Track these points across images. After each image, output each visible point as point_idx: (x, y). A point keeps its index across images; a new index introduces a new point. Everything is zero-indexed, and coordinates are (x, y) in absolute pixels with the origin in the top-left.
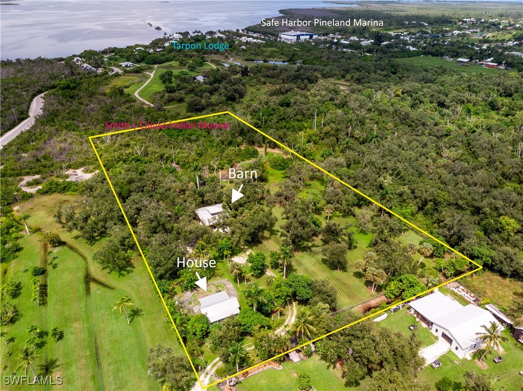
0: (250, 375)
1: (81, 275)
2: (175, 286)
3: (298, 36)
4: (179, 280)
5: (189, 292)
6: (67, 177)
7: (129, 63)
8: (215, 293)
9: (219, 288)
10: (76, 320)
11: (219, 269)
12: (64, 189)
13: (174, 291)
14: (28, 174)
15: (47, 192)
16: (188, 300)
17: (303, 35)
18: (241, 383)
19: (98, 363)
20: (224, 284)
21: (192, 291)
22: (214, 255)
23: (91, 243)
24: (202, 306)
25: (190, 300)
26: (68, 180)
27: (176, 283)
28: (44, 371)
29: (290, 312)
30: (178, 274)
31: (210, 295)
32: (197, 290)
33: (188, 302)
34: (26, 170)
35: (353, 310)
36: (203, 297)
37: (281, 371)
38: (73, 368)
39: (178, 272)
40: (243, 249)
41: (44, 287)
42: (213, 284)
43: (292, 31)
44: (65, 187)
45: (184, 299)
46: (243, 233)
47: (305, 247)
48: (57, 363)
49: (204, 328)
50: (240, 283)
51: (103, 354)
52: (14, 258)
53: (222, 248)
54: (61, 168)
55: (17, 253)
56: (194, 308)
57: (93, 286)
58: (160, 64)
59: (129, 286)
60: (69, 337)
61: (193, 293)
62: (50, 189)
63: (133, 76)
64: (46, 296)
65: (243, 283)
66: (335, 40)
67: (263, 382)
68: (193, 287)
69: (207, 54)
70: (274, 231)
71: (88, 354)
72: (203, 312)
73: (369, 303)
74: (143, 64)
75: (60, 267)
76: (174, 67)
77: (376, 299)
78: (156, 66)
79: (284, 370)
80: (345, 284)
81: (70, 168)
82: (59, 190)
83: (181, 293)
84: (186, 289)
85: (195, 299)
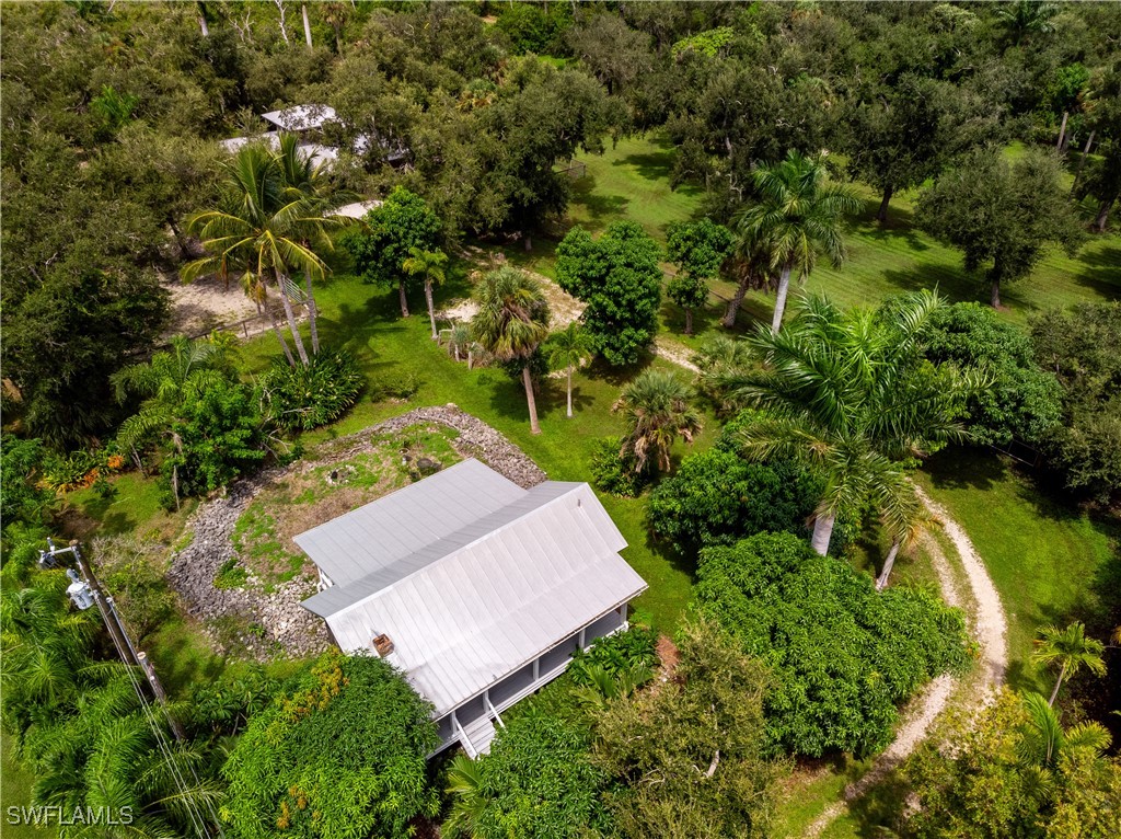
2: (116, 481)
4: (132, 429)
5: (218, 505)
8: (398, 485)
9: (417, 454)
11: (390, 364)
13: (112, 511)
16: (214, 554)
20: (441, 427)
21: (236, 491)
22: (344, 308)
24: (324, 581)
25: (229, 551)
27: (116, 461)
29: (927, 540)
30: (120, 395)
31: (365, 501)
32: (268, 485)
33: (217, 565)
36: (325, 517)
39: (116, 379)
42: (375, 439)
45: (186, 555)
46: (489, 163)
49: (393, 802)
50: (540, 416)
53: (386, 240)
56: (271, 606)
61: (246, 502)
65: (555, 415)
68: (239, 463)
70: (602, 200)
72: (353, 639)
83: (159, 519)
84: (191, 485)
85: (263, 540)
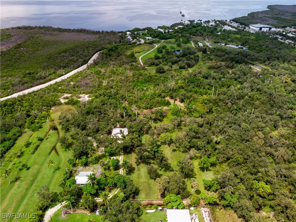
0: (76, 212)
1: (52, 145)
3: (261, 29)
6: (80, 98)
7: (150, 38)
10: (38, 164)
12: (74, 104)
14: (67, 93)
15: (67, 104)
17: (265, 27)
18: (70, 214)
19: (32, 185)
23: (66, 132)
26: (79, 99)
28: (15, 180)
29: (114, 192)
34: (67, 91)
35: (142, 202)
37: (89, 216)
38: (23, 183)
40: (120, 154)
41: (38, 146)
43: (259, 24)
44: (75, 103)
47: (149, 162)
48: (21, 179)
51: (36, 181)
52: (37, 131)
54: (81, 93)
55: (40, 129)
57: (53, 151)
58: (166, 40)
59: (65, 156)
60: (31, 170)
62: (69, 103)
63: (147, 46)
64: (36, 150)
66: (284, 33)
67: (78, 217)
69: (196, 36)
71: (32, 179)
73: (152, 202)
74: (157, 39)
75: (48, 140)
76: (171, 43)
77: (158, 201)
78: (163, 41)
79: (90, 216)
80: (150, 188)
81: (84, 93)
82: (72, 104)
